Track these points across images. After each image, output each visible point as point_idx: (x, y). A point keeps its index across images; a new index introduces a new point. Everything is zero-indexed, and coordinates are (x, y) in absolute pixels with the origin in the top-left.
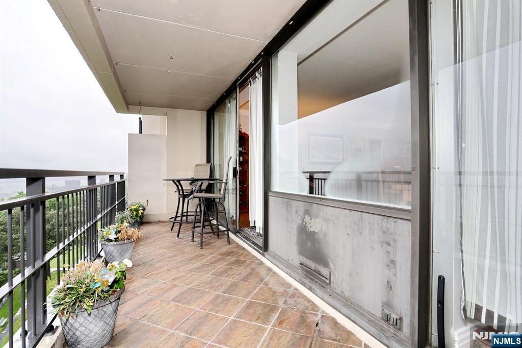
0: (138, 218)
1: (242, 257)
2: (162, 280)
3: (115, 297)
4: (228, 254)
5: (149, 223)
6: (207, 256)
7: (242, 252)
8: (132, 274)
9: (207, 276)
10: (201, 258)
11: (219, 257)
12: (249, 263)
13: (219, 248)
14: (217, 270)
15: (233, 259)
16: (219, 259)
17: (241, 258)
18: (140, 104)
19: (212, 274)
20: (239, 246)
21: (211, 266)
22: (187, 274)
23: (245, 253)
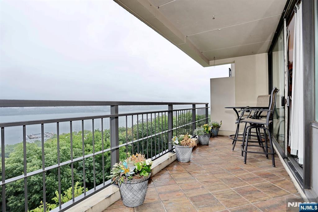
0: (208, 132)
1: (279, 184)
2: (197, 179)
3: (137, 181)
4: (267, 176)
5: (222, 136)
6: (245, 172)
7: (284, 178)
8: (185, 168)
9: (231, 190)
10: (239, 172)
11: (256, 176)
12: (283, 193)
13: (261, 167)
14: (243, 188)
15: (268, 182)
16: (254, 178)
17: (277, 185)
18: (214, 59)
19: (237, 190)
20: (284, 171)
21: (242, 181)
22: (217, 181)
23: (287, 180)
